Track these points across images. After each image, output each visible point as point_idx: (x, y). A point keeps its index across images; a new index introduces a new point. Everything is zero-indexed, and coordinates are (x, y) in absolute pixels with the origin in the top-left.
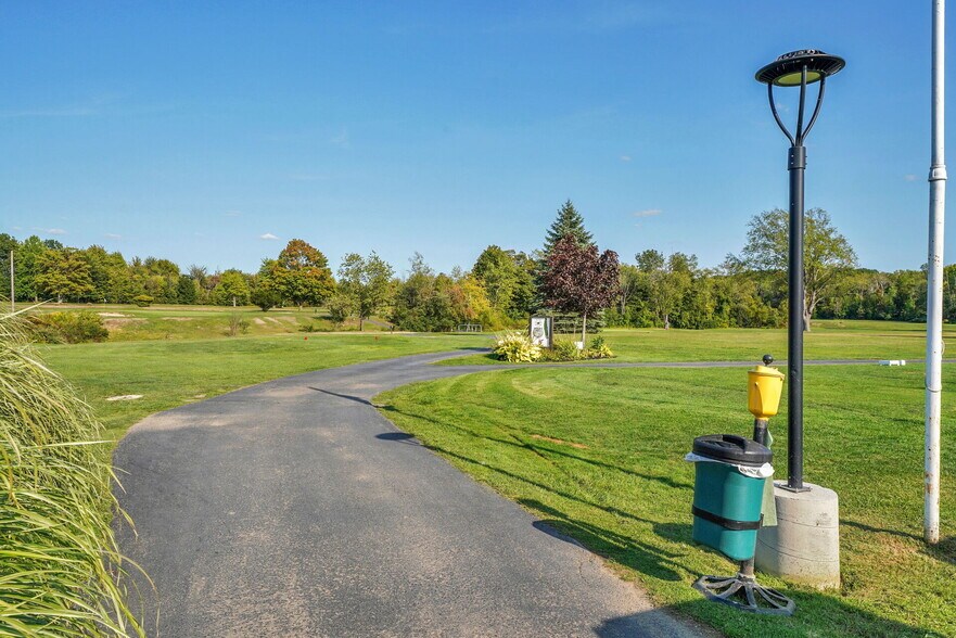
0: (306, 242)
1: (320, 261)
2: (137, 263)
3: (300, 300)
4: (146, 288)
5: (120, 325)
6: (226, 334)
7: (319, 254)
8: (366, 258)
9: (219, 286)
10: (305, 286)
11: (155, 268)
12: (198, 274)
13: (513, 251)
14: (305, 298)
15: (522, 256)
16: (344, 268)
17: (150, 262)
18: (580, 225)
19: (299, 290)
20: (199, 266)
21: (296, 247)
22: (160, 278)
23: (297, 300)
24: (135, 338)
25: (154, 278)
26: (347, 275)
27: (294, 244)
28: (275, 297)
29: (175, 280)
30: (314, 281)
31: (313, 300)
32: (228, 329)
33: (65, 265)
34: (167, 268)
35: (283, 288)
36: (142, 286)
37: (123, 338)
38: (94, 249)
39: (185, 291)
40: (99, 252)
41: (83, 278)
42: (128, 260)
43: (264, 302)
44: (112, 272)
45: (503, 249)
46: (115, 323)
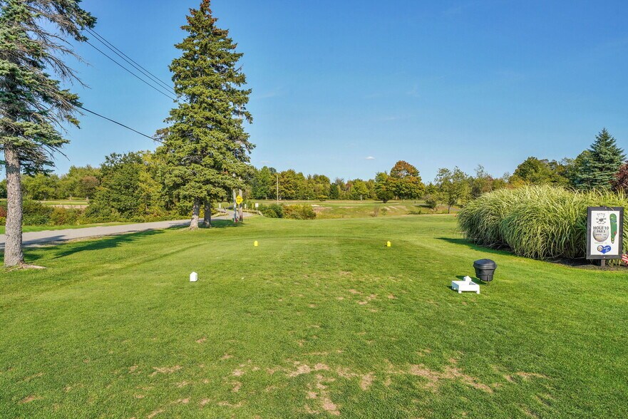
0: (407, 162)
1: (415, 173)
2: (309, 178)
3: (403, 196)
4: (314, 191)
5: (320, 210)
6: (372, 216)
7: (414, 168)
8: (452, 171)
9: (352, 188)
10: (406, 188)
11: (318, 180)
12: (339, 182)
13: (547, 160)
14: (406, 194)
15: (554, 163)
16: (438, 177)
17: (316, 177)
18: (614, 144)
19: (403, 190)
20: (340, 178)
21: (401, 165)
22: (321, 185)
23: (401, 196)
24: (328, 217)
25: (318, 185)
26: (440, 181)
27: (399, 163)
28: (391, 194)
29: (328, 186)
30: (412, 185)
31: (410, 196)
32: (373, 213)
33: (282, 180)
34: (324, 179)
35: (394, 189)
36: (313, 190)
37: (322, 217)
38: (290, 171)
39: (334, 192)
40: (292, 172)
41: (291, 187)
42: (306, 176)
43: (384, 198)
44: (299, 183)
45: (539, 159)
46: (318, 210)
